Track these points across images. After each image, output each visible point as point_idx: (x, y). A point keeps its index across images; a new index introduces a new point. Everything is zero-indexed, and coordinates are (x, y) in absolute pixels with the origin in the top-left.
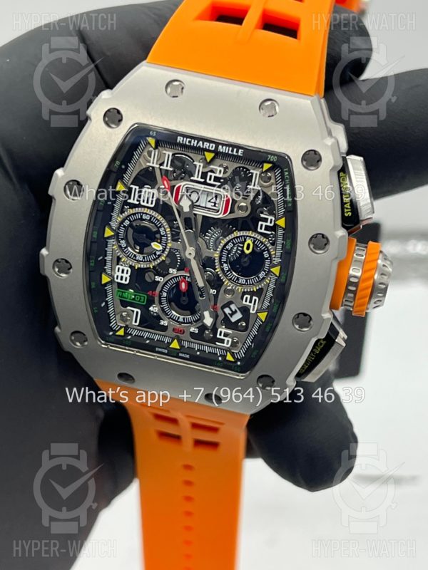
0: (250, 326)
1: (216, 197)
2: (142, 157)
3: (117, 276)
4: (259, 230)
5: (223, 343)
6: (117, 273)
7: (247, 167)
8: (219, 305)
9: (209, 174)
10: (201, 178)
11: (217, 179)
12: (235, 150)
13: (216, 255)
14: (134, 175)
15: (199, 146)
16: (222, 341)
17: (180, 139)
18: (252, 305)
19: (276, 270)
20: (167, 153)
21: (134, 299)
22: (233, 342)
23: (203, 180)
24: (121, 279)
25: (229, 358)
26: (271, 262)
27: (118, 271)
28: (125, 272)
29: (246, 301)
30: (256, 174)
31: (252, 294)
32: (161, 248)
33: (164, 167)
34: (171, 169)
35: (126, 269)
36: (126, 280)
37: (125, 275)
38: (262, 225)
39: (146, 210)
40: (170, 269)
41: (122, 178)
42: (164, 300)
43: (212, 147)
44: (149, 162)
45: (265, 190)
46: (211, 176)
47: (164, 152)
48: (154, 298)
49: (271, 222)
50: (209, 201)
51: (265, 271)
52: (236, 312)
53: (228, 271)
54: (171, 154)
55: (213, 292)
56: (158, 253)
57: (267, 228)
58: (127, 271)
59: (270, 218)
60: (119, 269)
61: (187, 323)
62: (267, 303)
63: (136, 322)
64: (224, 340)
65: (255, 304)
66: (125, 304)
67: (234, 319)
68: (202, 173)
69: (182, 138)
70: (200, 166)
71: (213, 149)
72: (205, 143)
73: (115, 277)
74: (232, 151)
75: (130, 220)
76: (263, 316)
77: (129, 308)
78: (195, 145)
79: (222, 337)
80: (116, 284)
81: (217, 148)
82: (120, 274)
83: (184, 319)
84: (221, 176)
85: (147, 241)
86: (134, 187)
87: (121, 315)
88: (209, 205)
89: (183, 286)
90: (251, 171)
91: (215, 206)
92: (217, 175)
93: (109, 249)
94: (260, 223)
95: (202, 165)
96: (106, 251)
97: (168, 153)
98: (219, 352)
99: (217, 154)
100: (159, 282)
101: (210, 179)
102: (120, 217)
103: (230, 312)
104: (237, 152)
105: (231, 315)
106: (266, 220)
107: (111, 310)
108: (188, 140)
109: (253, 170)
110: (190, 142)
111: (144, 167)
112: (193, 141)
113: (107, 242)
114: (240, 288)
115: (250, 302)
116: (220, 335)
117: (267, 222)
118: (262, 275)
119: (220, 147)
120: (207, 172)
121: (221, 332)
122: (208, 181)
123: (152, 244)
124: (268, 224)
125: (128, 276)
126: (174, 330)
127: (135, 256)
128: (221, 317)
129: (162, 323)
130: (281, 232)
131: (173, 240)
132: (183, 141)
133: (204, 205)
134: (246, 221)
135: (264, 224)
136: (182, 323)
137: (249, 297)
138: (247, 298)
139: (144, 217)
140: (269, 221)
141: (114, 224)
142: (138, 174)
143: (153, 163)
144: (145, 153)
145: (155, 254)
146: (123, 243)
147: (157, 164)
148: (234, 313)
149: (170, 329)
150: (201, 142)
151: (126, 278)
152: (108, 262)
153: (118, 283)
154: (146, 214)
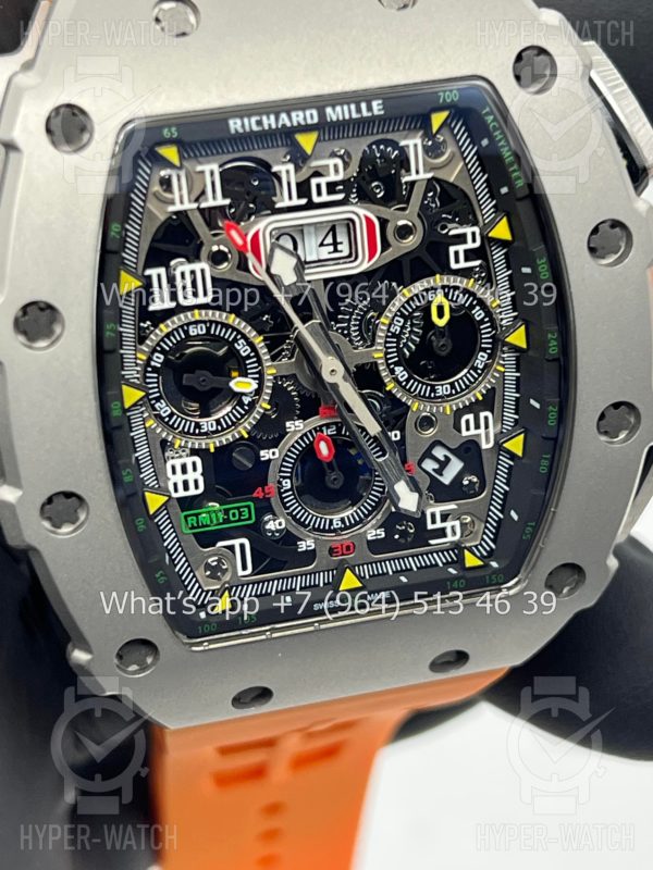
0: (489, 479)
1: (333, 229)
2: (150, 196)
3: (175, 485)
4: (454, 266)
5: (445, 536)
6: (173, 479)
7: (389, 136)
8: (412, 459)
9: (314, 181)
10: (299, 197)
11: (332, 188)
12: (363, 106)
13: (376, 356)
14: (145, 246)
15: (284, 125)
16: (441, 533)
17: (235, 125)
18: (482, 431)
19: (518, 338)
20: (207, 168)
21: (226, 521)
22: (462, 525)
23: (303, 201)
24: (186, 487)
25: (471, 561)
26: (493, 326)
27: (174, 472)
28: (190, 467)
29: (468, 429)
30: (416, 146)
31: (474, 408)
32: (254, 385)
33: (209, 203)
34: (227, 202)
35: (189, 461)
36: (197, 487)
37: (191, 476)
38: (456, 253)
39: (197, 315)
40: (288, 424)
41: (122, 262)
42: (289, 498)
43: (312, 116)
44: (172, 202)
45: (441, 175)
46: (319, 186)
47: (199, 168)
48: (269, 499)
49: (474, 240)
50: (322, 245)
51: (484, 350)
52: (448, 460)
53: (407, 381)
54: (215, 167)
55: (395, 435)
56: (246, 400)
57: (469, 255)
58: (194, 464)
59: (468, 230)
60: (173, 468)
61: (352, 526)
62: (510, 416)
63: (244, 567)
64: (443, 529)
65: (487, 427)
66: (207, 539)
67: (447, 478)
68: (299, 185)
69: (239, 121)
70: (288, 172)
71: (316, 120)
72: (294, 114)
73: (171, 488)
74: (359, 110)
75: (163, 351)
76: (516, 445)
77: (220, 544)
78: (274, 126)
79: (439, 525)
80: (176, 503)
81: (322, 115)
82: (179, 478)
83: (342, 520)
84: (340, 177)
85: (216, 382)
86: (153, 272)
87: (208, 567)
88: (325, 253)
89: (324, 449)
90: (402, 143)
91: (336, 250)
92: (333, 178)
93: (137, 432)
94: (452, 249)
95: (291, 167)
96: (133, 439)
97: (211, 169)
98: (439, 560)
99: (326, 129)
100: (269, 461)
101: (319, 194)
102: (143, 352)
103: (436, 466)
104: (370, 108)
105: (440, 471)
106: (461, 239)
107: (181, 563)
108: (254, 119)
109: (405, 138)
110: (259, 123)
111: (162, 218)
112: (264, 118)
113: (129, 419)
114: (447, 405)
115: (477, 427)
116: (434, 522)
117: (465, 242)
118: (481, 359)
119: (329, 110)
120: (307, 182)
121: (433, 516)
122: (316, 199)
123: (232, 384)
124: (470, 245)
125: (198, 475)
126: (332, 551)
127: (198, 425)
128: (425, 483)
129: (303, 546)
130: (498, 255)
131: (273, 358)
132: (243, 126)
133: (314, 258)
134: (418, 258)
135: (461, 248)
136: (341, 529)
137: (471, 417)
138: (467, 422)
139: (193, 331)
140: (469, 238)
141: (132, 372)
142: (153, 240)
143: (182, 202)
144: (156, 188)
145: (241, 404)
146: (164, 408)
147: (190, 201)
148: (444, 464)
149: (323, 553)
150: (284, 116)
151: (196, 482)
152: (146, 464)
153: (179, 500)
154: (196, 322)
